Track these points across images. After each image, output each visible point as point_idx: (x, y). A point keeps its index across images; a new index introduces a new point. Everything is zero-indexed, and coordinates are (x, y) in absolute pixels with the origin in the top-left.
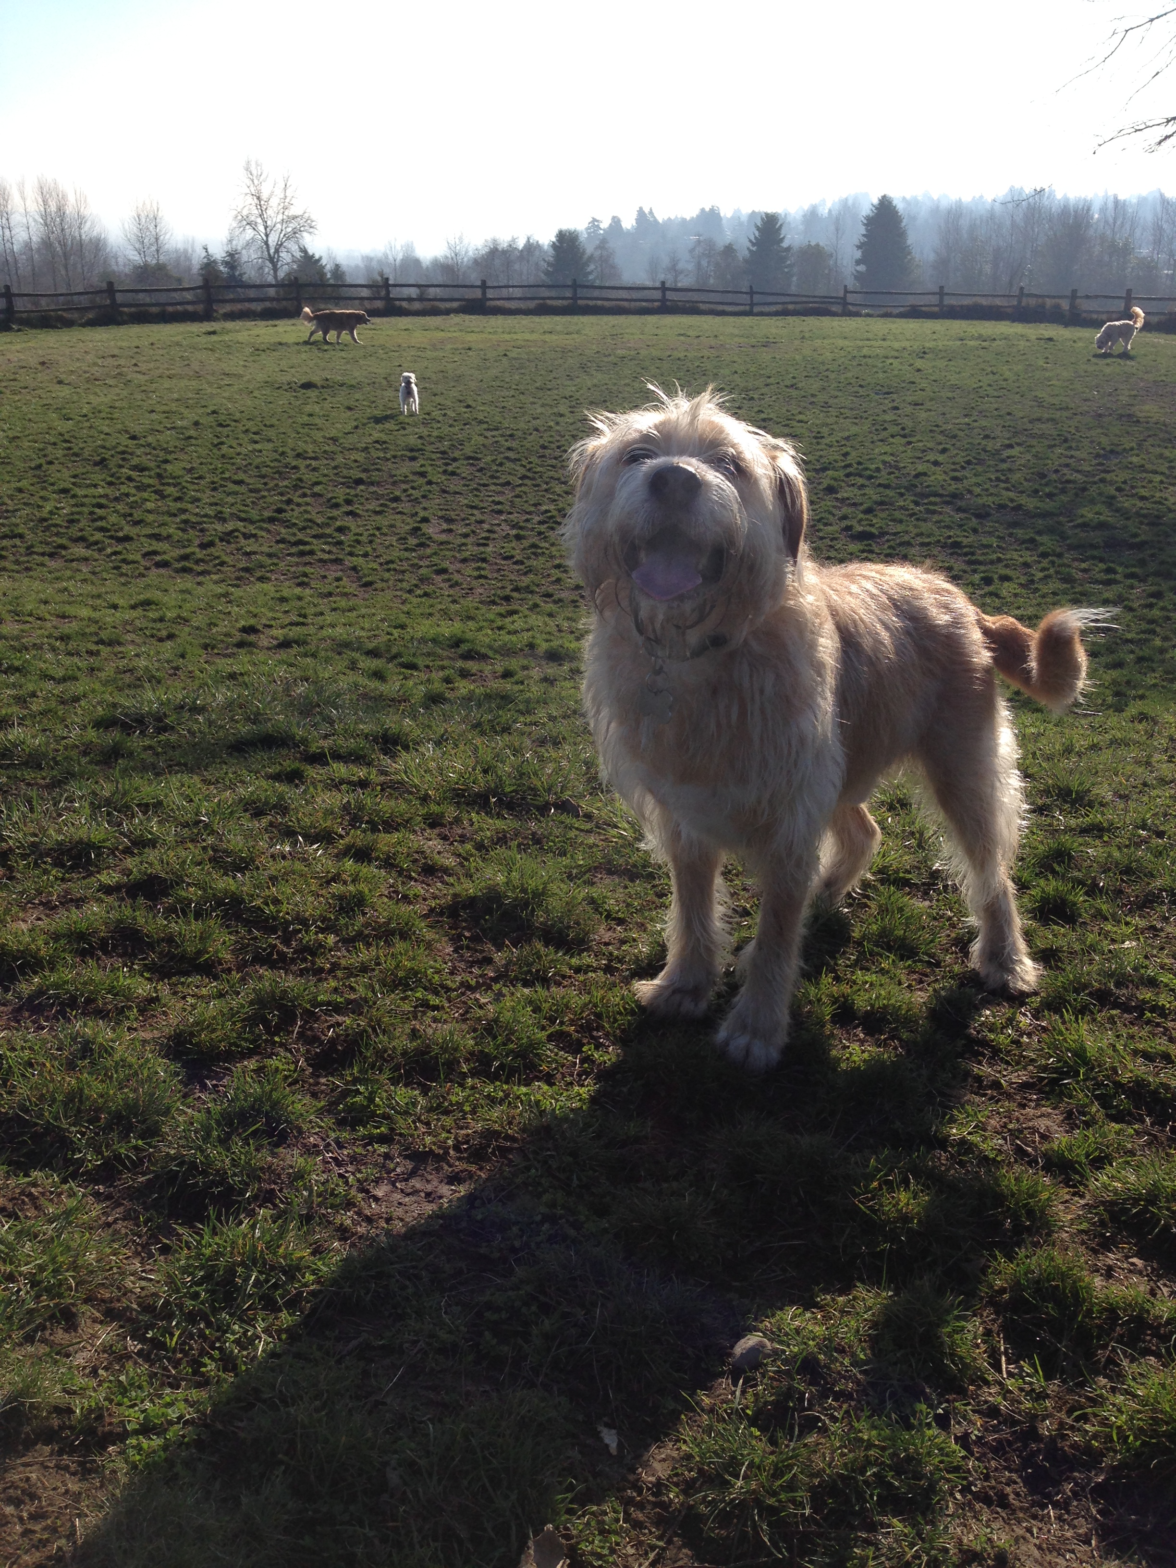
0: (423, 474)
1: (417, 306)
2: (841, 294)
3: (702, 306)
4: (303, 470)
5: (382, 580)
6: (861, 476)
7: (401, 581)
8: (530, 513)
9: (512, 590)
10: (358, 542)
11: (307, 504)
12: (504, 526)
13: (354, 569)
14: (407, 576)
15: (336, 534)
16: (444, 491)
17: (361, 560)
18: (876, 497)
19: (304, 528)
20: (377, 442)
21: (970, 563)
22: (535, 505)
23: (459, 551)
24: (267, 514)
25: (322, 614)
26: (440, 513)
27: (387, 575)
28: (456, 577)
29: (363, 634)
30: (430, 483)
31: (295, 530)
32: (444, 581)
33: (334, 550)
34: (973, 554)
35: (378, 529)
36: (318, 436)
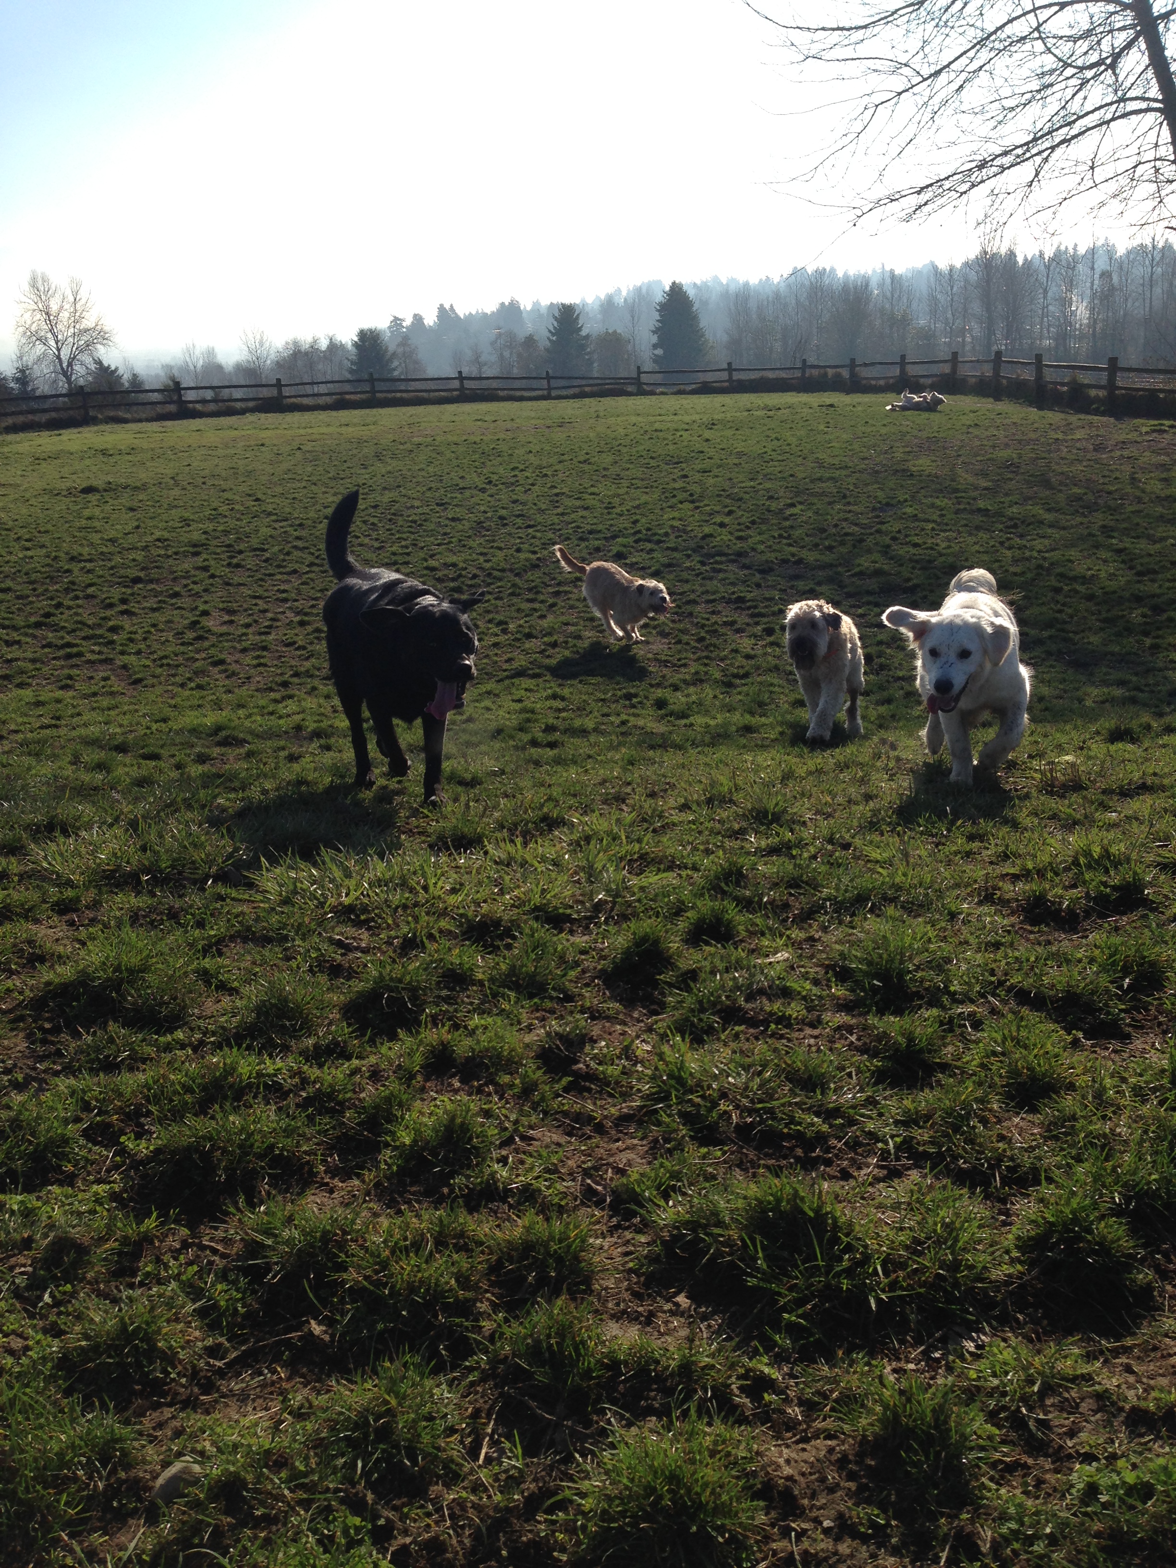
0: (205, 569)
1: (212, 407)
2: (635, 375)
3: (501, 393)
4: (76, 572)
5: (154, 676)
6: (649, 541)
7: (174, 676)
8: (316, 599)
9: (292, 676)
10: (131, 640)
11: (79, 606)
12: (289, 614)
13: (125, 667)
14: (181, 670)
15: (108, 634)
16: (228, 584)
17: (133, 658)
18: (665, 560)
19: (74, 631)
20: (158, 540)
21: (753, 616)
22: (321, 591)
23: (240, 641)
24: (33, 619)
25: (79, 714)
26: (221, 606)
27: (159, 671)
28: (235, 667)
29: (118, 730)
30: (213, 576)
31: (61, 633)
32: (220, 672)
33: (105, 650)
34: (755, 607)
35: (154, 626)
36: (95, 538)
